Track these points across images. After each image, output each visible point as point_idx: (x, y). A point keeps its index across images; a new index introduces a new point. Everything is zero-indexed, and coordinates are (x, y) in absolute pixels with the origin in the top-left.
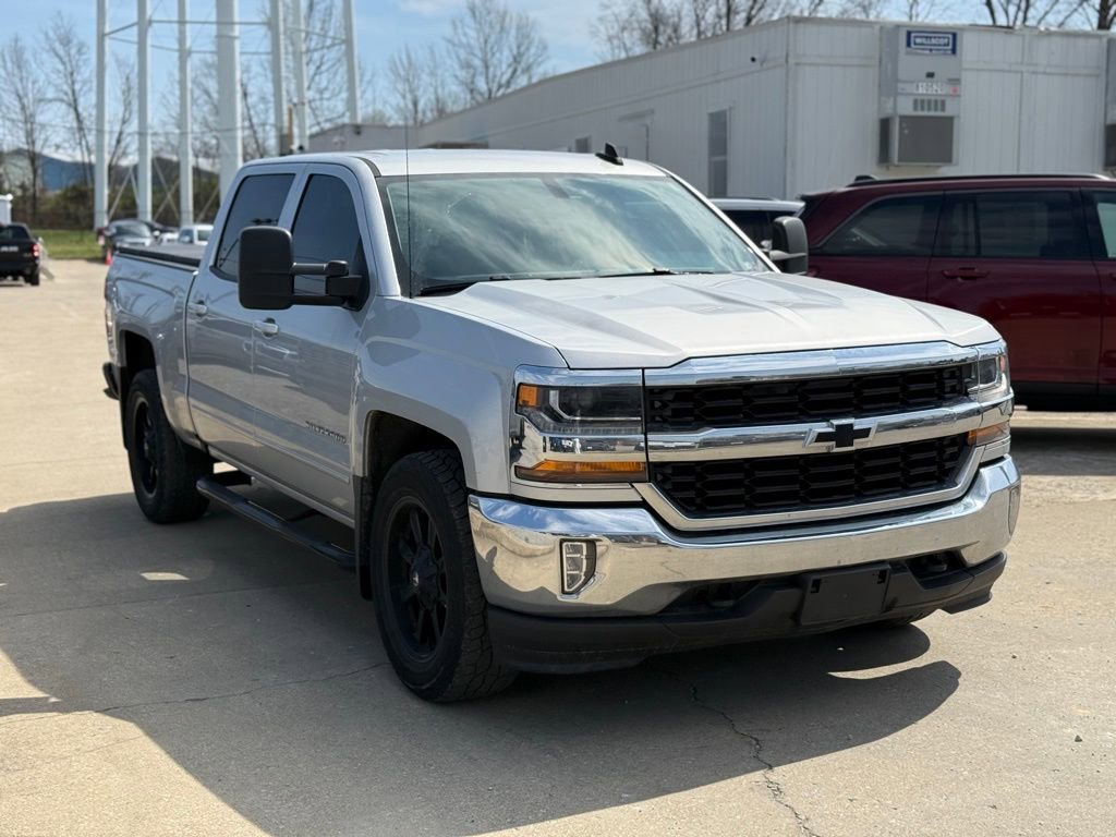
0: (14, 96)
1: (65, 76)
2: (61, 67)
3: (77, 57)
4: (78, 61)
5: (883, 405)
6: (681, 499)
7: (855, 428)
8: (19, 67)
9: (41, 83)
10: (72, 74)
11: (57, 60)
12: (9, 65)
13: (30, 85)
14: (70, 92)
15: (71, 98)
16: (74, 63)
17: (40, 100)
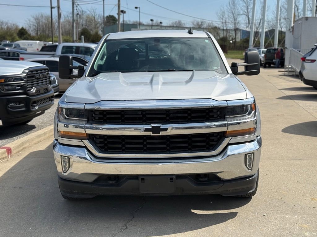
0: (232, 14)
1: (246, 7)
2: (245, 5)
3: (250, 1)
4: (250, 3)
5: (180, 120)
6: (100, 146)
7: (161, 128)
8: (234, 6)
9: (239, 10)
10: (248, 7)
11: (244, 3)
12: (231, 5)
13: (236, 11)
14: (247, 12)
15: (247, 13)
16: (249, 3)
17: (239, 15)
